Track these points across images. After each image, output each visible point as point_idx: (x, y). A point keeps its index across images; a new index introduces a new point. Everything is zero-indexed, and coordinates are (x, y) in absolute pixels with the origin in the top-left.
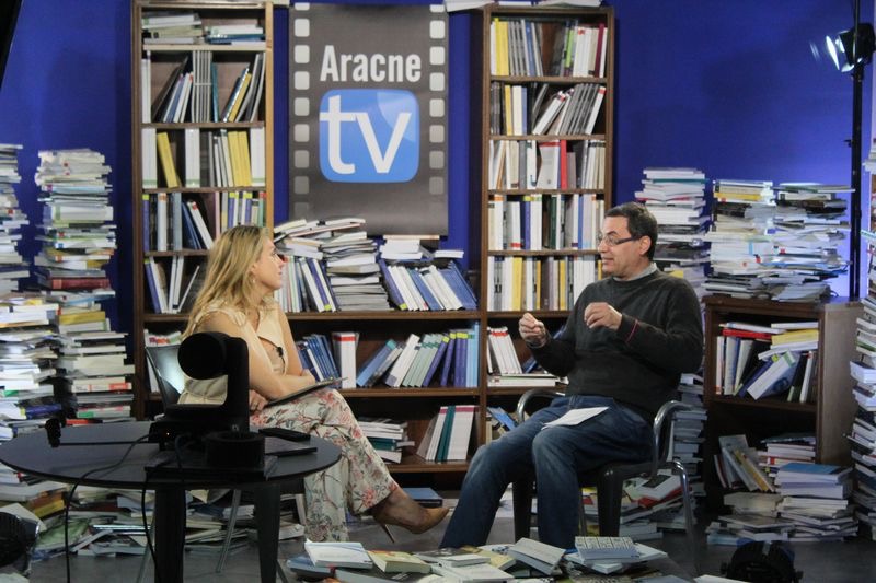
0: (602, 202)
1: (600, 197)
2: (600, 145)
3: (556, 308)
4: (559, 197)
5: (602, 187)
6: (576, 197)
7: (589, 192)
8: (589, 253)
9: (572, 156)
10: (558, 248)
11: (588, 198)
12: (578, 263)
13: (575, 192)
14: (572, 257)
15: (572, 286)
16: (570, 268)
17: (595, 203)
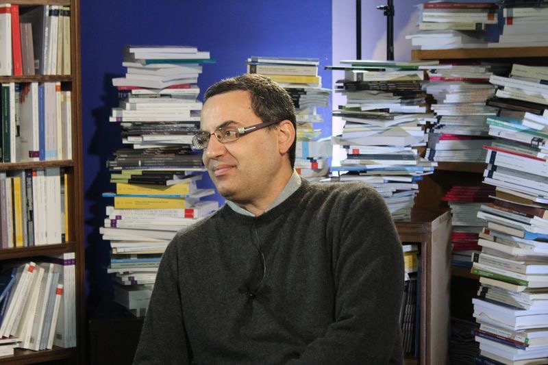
0: (68, 93)
1: (66, 85)
2: (64, 13)
3: (11, 245)
4: (12, 86)
5: (67, 72)
6: (35, 86)
7: (52, 79)
8: (54, 165)
9: (28, 27)
10: (13, 160)
11: (50, 87)
12: (39, 180)
13: (34, 79)
14: (30, 171)
15: (31, 213)
16: (28, 187)
17: (59, 95)
